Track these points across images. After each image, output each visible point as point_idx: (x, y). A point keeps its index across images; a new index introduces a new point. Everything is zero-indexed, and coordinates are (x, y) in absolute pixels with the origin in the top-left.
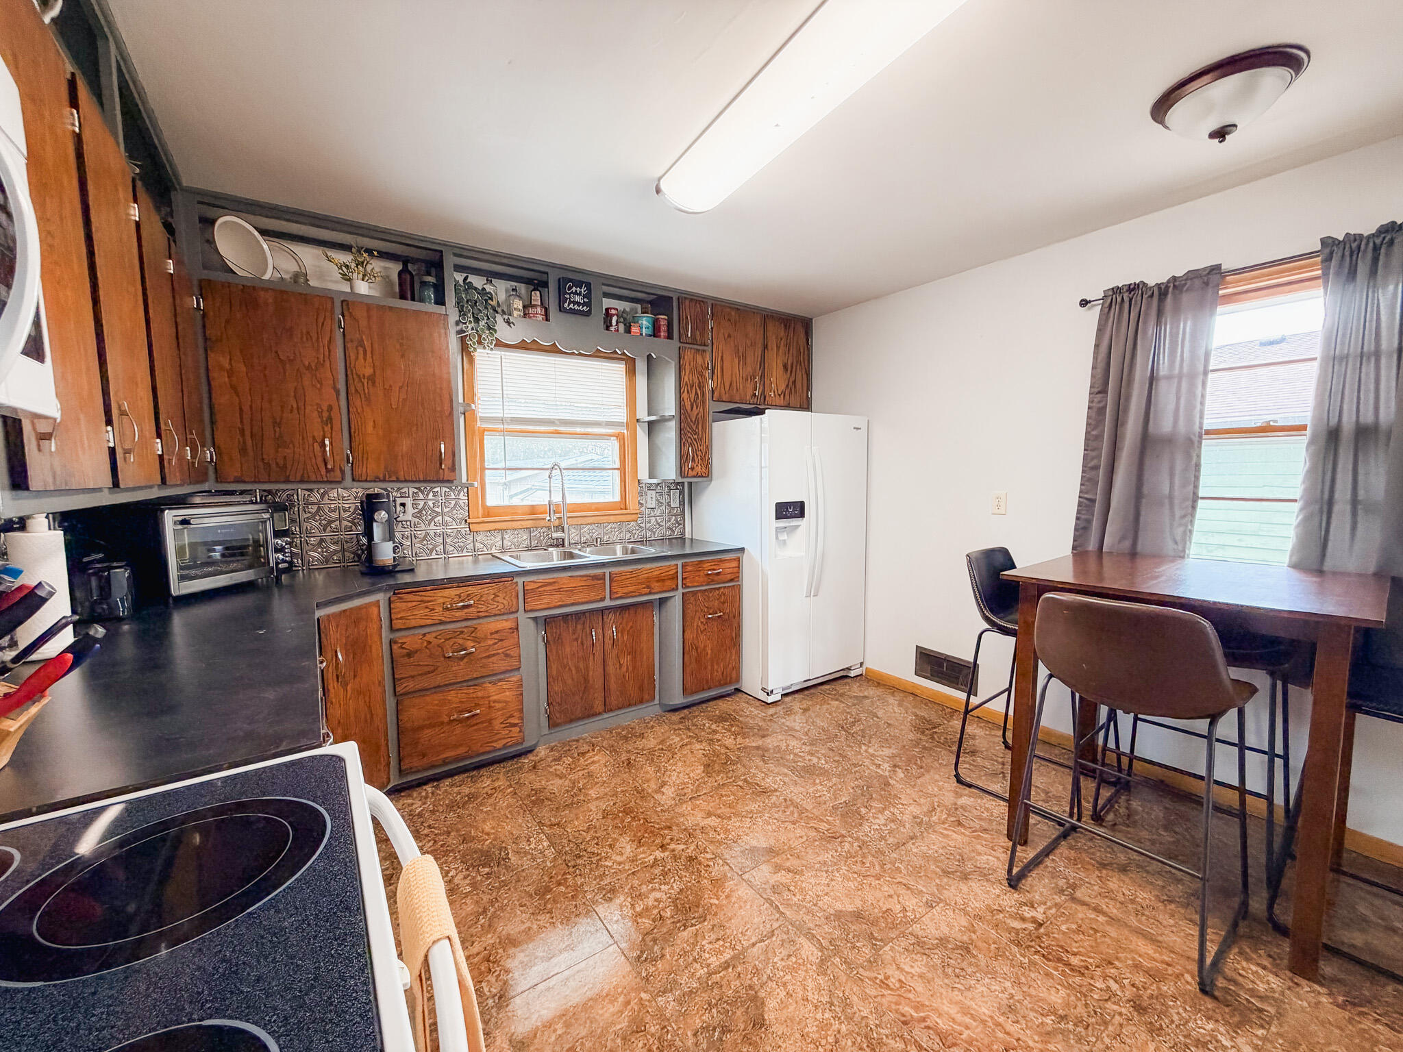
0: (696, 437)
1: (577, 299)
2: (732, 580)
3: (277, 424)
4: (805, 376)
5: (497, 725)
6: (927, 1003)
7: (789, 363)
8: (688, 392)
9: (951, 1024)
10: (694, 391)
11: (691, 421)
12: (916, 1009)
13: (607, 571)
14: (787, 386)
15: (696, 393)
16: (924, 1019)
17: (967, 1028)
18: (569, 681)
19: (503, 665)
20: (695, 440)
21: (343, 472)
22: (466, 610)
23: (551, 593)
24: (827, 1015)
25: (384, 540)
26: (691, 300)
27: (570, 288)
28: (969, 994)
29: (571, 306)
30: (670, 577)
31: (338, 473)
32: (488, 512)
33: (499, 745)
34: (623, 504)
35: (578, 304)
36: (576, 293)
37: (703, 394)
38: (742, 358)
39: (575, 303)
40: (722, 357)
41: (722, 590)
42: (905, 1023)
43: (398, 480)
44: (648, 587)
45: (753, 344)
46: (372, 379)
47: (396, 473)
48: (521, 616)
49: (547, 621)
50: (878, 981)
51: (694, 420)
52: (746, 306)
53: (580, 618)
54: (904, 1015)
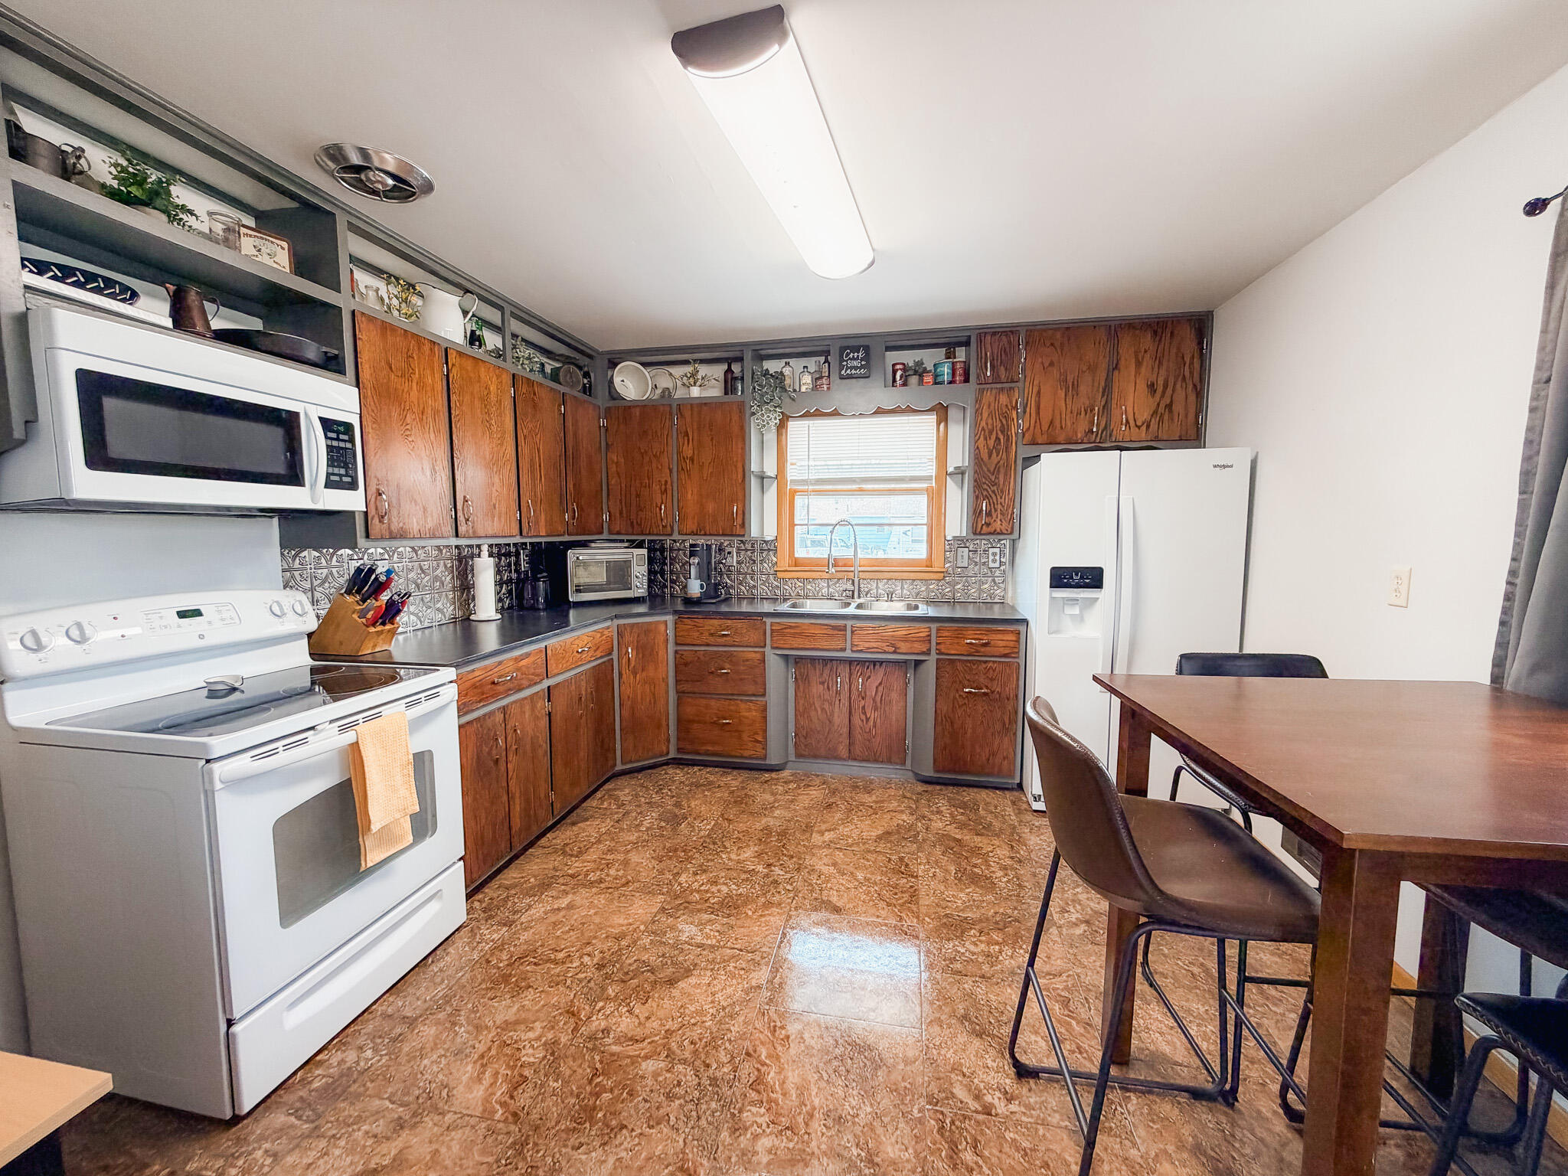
0: (995, 488)
1: (855, 363)
2: (1005, 656)
3: (638, 496)
4: (1192, 398)
5: (745, 736)
6: (782, 1061)
7: (1161, 382)
8: (986, 439)
9: (777, 1083)
10: (994, 437)
11: (989, 471)
12: (769, 1056)
13: (849, 623)
14: (1155, 412)
15: (997, 438)
16: (764, 1064)
17: (784, 1095)
18: (815, 720)
19: (751, 689)
20: (993, 492)
21: (672, 528)
22: (725, 638)
23: (794, 635)
24: (711, 1011)
25: (696, 579)
26: (994, 334)
27: (848, 355)
28: (823, 1084)
29: (848, 372)
30: (922, 639)
31: (669, 528)
32: (797, 562)
33: (746, 753)
34: (929, 562)
35: (856, 368)
36: (853, 359)
37: (1008, 439)
38: (1072, 388)
39: (851, 368)
40: (1039, 392)
41: (991, 664)
42: (748, 1054)
43: (705, 535)
44: (893, 645)
45: (1092, 368)
46: (692, 459)
47: (704, 528)
48: (768, 650)
49: (798, 660)
50: (772, 1024)
51: (992, 470)
52: (1074, 322)
53: (826, 664)
54: (755, 1051)
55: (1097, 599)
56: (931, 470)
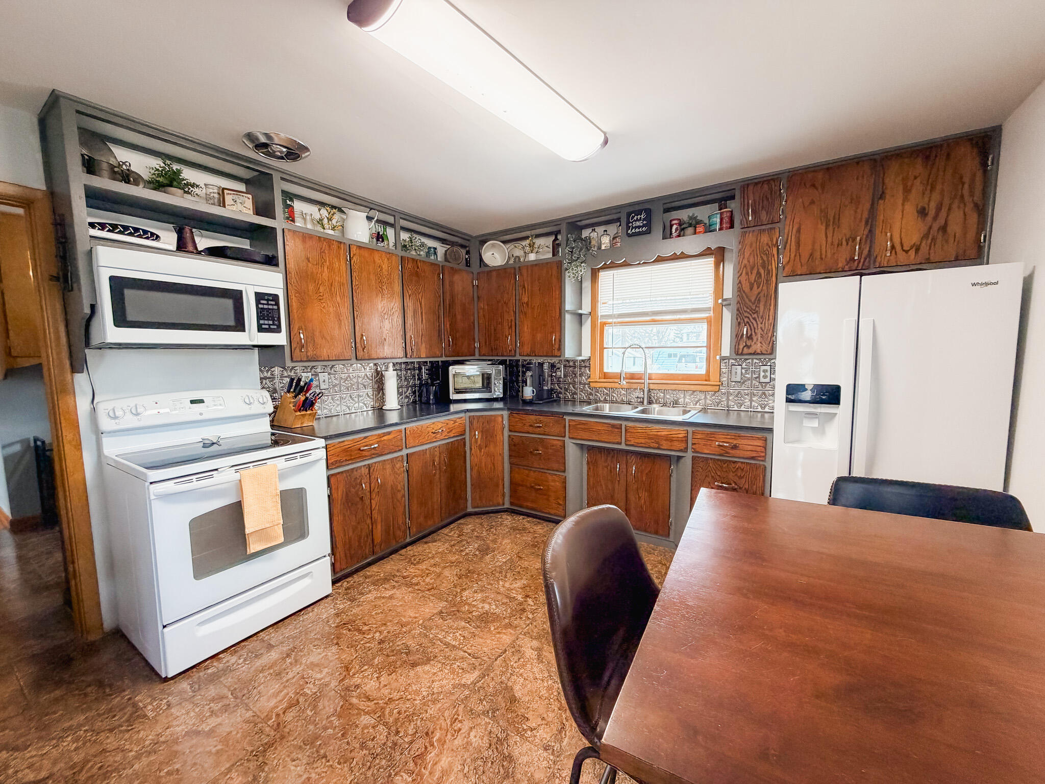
0: (755, 315)
1: (638, 224)
2: (753, 458)
3: (495, 330)
4: (973, 218)
5: (552, 499)
6: (445, 747)
7: (933, 205)
8: (747, 274)
9: (432, 762)
10: (755, 272)
11: (750, 301)
12: (439, 740)
13: (624, 423)
14: (926, 236)
15: (759, 273)
16: (432, 745)
17: (430, 773)
18: (601, 493)
19: (555, 466)
20: (754, 319)
21: (515, 351)
22: (539, 429)
23: (584, 430)
24: (424, 693)
25: (530, 386)
26: (756, 184)
27: (633, 217)
28: (461, 775)
29: (633, 231)
30: (680, 439)
31: (513, 352)
32: (606, 376)
33: (553, 512)
34: (707, 377)
35: (639, 227)
36: (637, 220)
37: (769, 272)
38: (832, 222)
39: (636, 228)
40: (799, 231)
41: (739, 464)
42: (427, 734)
43: (535, 356)
44: (657, 443)
45: (855, 201)
46: (527, 304)
47: (534, 352)
48: (567, 439)
49: (590, 449)
50: (456, 716)
51: (753, 301)
52: (835, 162)
53: (609, 453)
54: (432, 733)
55: (836, 414)
56: (709, 303)
